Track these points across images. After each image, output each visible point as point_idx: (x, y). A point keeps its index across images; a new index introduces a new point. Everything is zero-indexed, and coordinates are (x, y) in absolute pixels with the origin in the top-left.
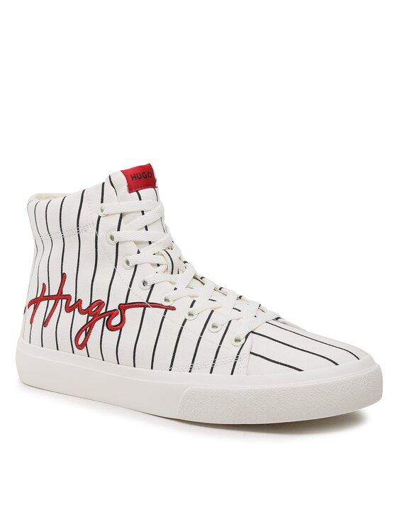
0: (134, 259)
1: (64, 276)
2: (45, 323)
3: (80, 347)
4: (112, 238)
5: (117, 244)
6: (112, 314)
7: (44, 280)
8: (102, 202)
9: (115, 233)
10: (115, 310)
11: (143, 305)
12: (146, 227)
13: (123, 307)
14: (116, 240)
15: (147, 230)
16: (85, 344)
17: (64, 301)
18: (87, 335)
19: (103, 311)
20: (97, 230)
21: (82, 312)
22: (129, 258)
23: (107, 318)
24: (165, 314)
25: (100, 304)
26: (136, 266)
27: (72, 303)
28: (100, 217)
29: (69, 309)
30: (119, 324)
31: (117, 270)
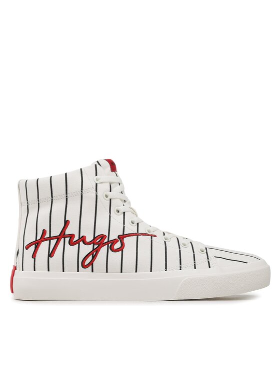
0: (122, 209)
1: (67, 223)
2: (51, 255)
3: (84, 267)
4: (107, 196)
5: (110, 200)
6: (114, 242)
8: (96, 175)
9: (109, 193)
10: (116, 239)
12: (122, 192)
13: (121, 238)
14: (109, 198)
16: (91, 263)
17: (67, 239)
18: (94, 258)
19: (106, 240)
20: (96, 191)
22: (119, 208)
23: (110, 245)
24: (152, 238)
25: (102, 237)
26: (124, 213)
28: (96, 184)
29: (71, 243)
30: (121, 247)
31: (111, 215)
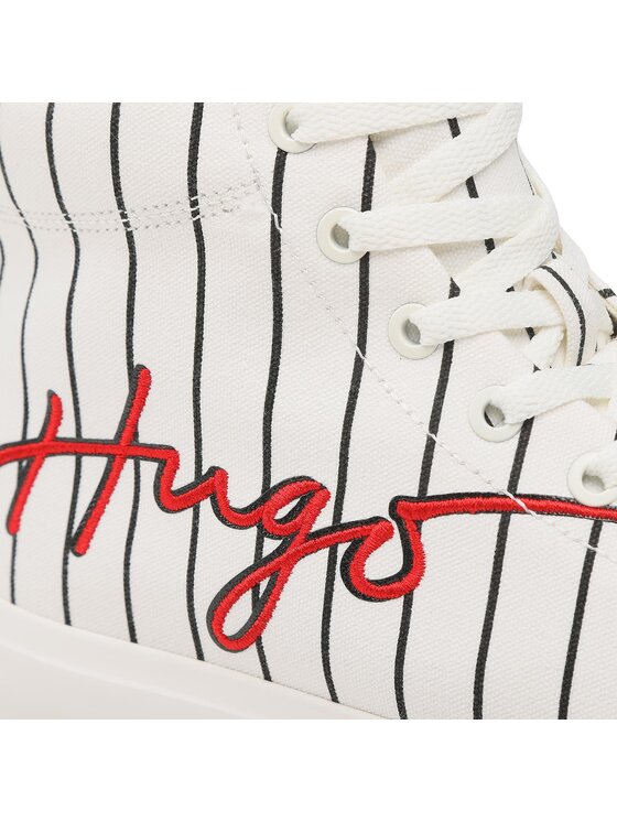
0: (438, 320)
1: (139, 380)
2: (77, 542)
3: (234, 644)
4: (340, 236)
5: (365, 261)
6: (365, 536)
7: (49, 375)
9: (353, 219)
10: (376, 520)
11: (502, 505)
12: (470, 183)
13: (411, 513)
14: (358, 247)
15: (473, 193)
16: (251, 635)
17: (149, 469)
18: (263, 609)
19: (324, 520)
20: (277, 205)
21: (231, 517)
22: (418, 316)
23: (342, 548)
24: (594, 538)
25: (308, 492)
26: (449, 347)
27: (184, 477)
28: (282, 156)
29: (171, 501)
30: (398, 577)
31: (367, 361)
